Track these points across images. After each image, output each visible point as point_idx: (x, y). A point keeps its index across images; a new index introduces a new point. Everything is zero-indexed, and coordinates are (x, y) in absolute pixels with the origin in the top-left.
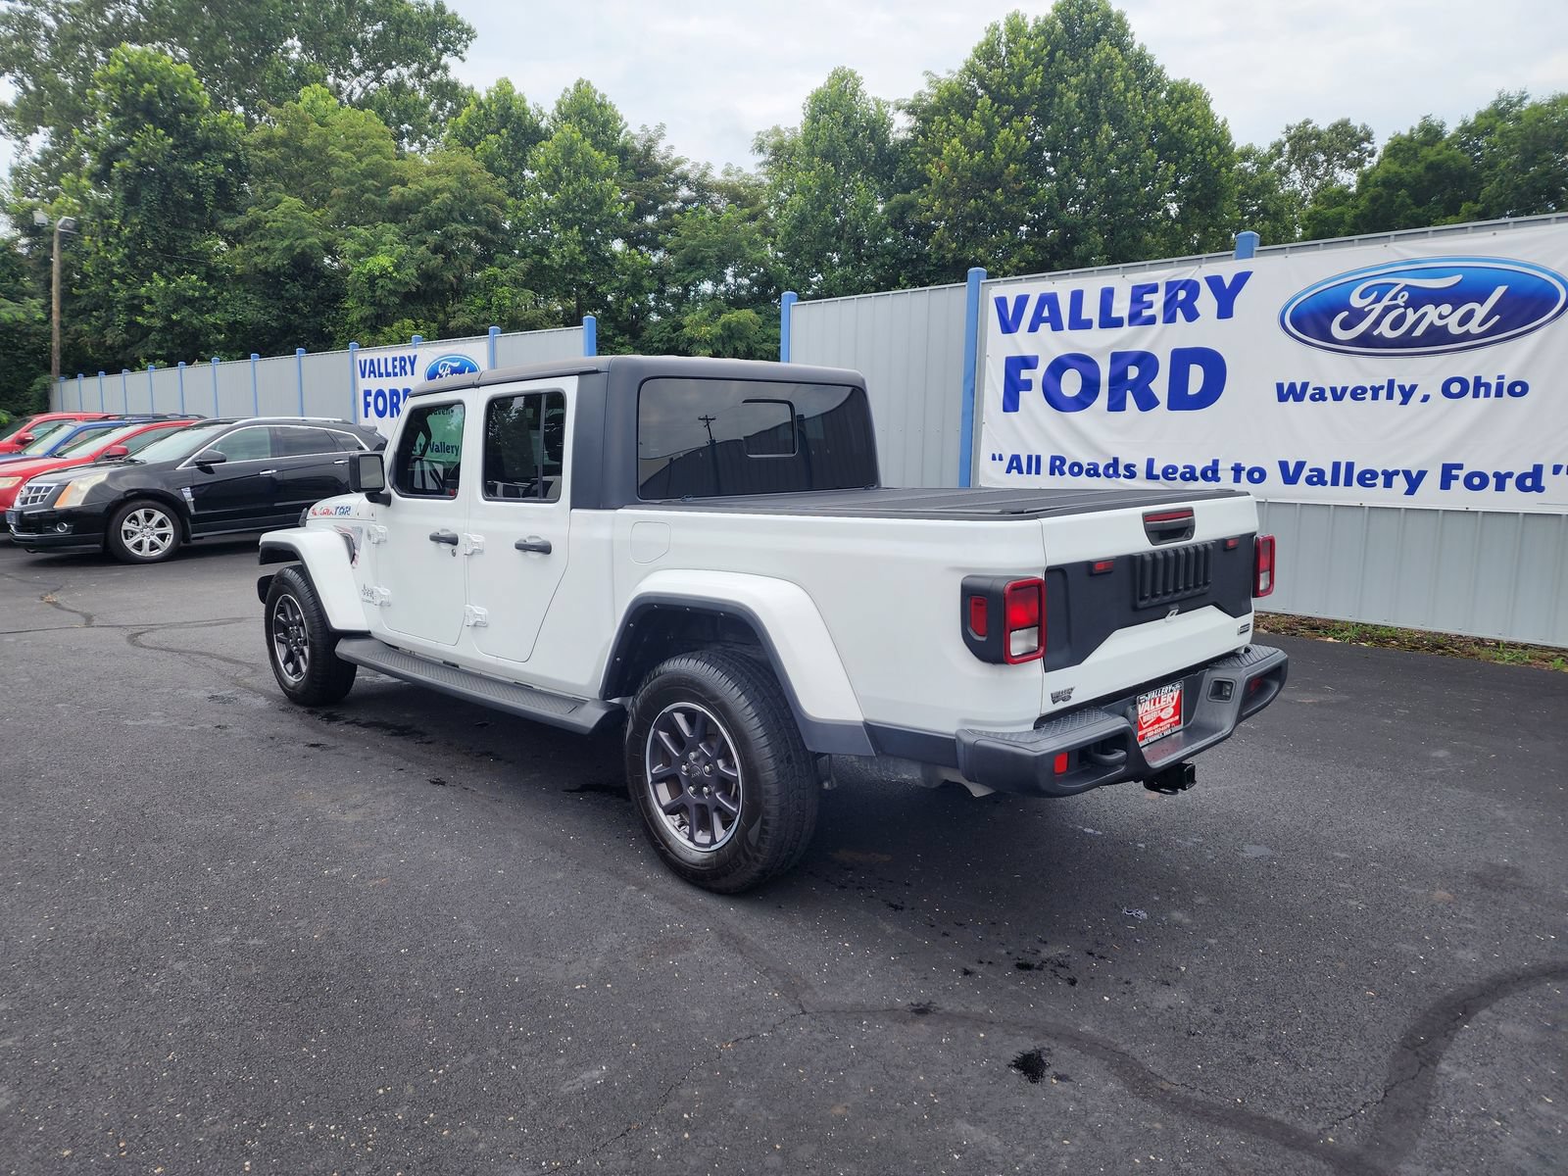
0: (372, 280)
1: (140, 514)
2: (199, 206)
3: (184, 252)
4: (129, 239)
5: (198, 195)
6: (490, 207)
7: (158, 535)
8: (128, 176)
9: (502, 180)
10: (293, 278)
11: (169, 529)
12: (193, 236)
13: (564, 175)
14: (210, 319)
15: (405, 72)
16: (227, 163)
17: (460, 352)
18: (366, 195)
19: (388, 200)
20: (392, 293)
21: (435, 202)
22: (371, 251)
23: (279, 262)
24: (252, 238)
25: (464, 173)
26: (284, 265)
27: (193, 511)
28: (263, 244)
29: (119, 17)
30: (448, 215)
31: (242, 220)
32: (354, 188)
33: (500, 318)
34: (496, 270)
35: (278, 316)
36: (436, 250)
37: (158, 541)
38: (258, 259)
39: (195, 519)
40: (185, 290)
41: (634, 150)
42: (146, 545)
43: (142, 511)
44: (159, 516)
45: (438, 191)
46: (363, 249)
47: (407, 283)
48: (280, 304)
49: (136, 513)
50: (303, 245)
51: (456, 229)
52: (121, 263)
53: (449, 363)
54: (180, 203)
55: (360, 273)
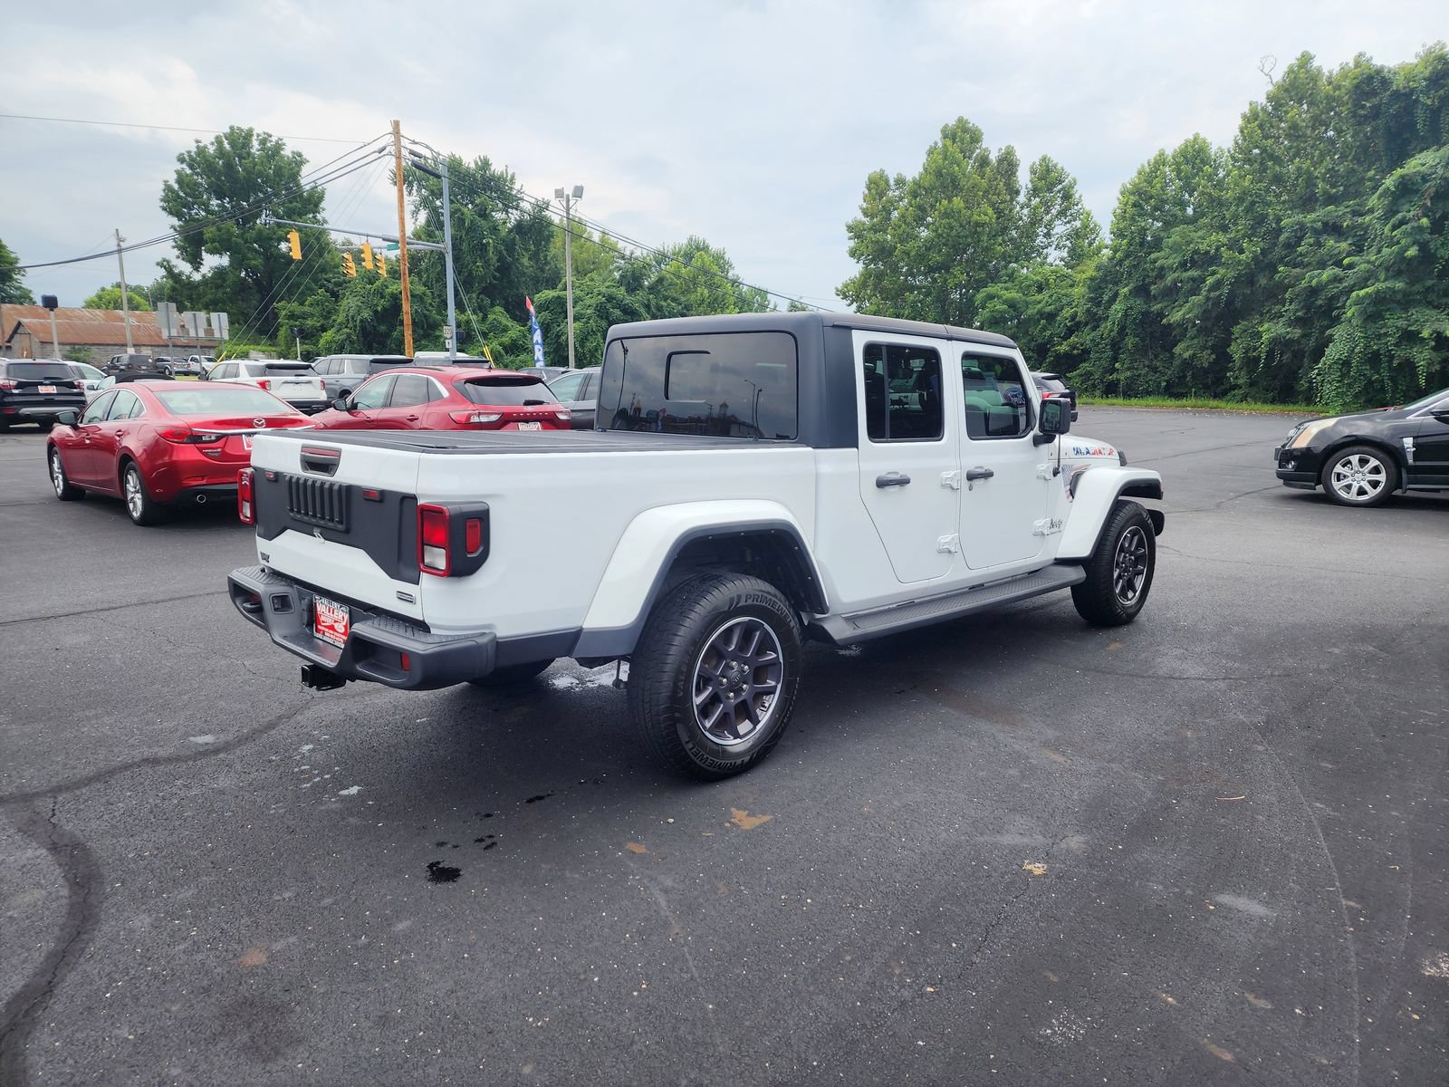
1: (1355, 459)
7: (1369, 482)
11: (1382, 477)
27: (1411, 461)
37: (1368, 487)
39: (1411, 470)
42: (1355, 489)
43: (1357, 457)
44: (1374, 462)
49: (1351, 458)
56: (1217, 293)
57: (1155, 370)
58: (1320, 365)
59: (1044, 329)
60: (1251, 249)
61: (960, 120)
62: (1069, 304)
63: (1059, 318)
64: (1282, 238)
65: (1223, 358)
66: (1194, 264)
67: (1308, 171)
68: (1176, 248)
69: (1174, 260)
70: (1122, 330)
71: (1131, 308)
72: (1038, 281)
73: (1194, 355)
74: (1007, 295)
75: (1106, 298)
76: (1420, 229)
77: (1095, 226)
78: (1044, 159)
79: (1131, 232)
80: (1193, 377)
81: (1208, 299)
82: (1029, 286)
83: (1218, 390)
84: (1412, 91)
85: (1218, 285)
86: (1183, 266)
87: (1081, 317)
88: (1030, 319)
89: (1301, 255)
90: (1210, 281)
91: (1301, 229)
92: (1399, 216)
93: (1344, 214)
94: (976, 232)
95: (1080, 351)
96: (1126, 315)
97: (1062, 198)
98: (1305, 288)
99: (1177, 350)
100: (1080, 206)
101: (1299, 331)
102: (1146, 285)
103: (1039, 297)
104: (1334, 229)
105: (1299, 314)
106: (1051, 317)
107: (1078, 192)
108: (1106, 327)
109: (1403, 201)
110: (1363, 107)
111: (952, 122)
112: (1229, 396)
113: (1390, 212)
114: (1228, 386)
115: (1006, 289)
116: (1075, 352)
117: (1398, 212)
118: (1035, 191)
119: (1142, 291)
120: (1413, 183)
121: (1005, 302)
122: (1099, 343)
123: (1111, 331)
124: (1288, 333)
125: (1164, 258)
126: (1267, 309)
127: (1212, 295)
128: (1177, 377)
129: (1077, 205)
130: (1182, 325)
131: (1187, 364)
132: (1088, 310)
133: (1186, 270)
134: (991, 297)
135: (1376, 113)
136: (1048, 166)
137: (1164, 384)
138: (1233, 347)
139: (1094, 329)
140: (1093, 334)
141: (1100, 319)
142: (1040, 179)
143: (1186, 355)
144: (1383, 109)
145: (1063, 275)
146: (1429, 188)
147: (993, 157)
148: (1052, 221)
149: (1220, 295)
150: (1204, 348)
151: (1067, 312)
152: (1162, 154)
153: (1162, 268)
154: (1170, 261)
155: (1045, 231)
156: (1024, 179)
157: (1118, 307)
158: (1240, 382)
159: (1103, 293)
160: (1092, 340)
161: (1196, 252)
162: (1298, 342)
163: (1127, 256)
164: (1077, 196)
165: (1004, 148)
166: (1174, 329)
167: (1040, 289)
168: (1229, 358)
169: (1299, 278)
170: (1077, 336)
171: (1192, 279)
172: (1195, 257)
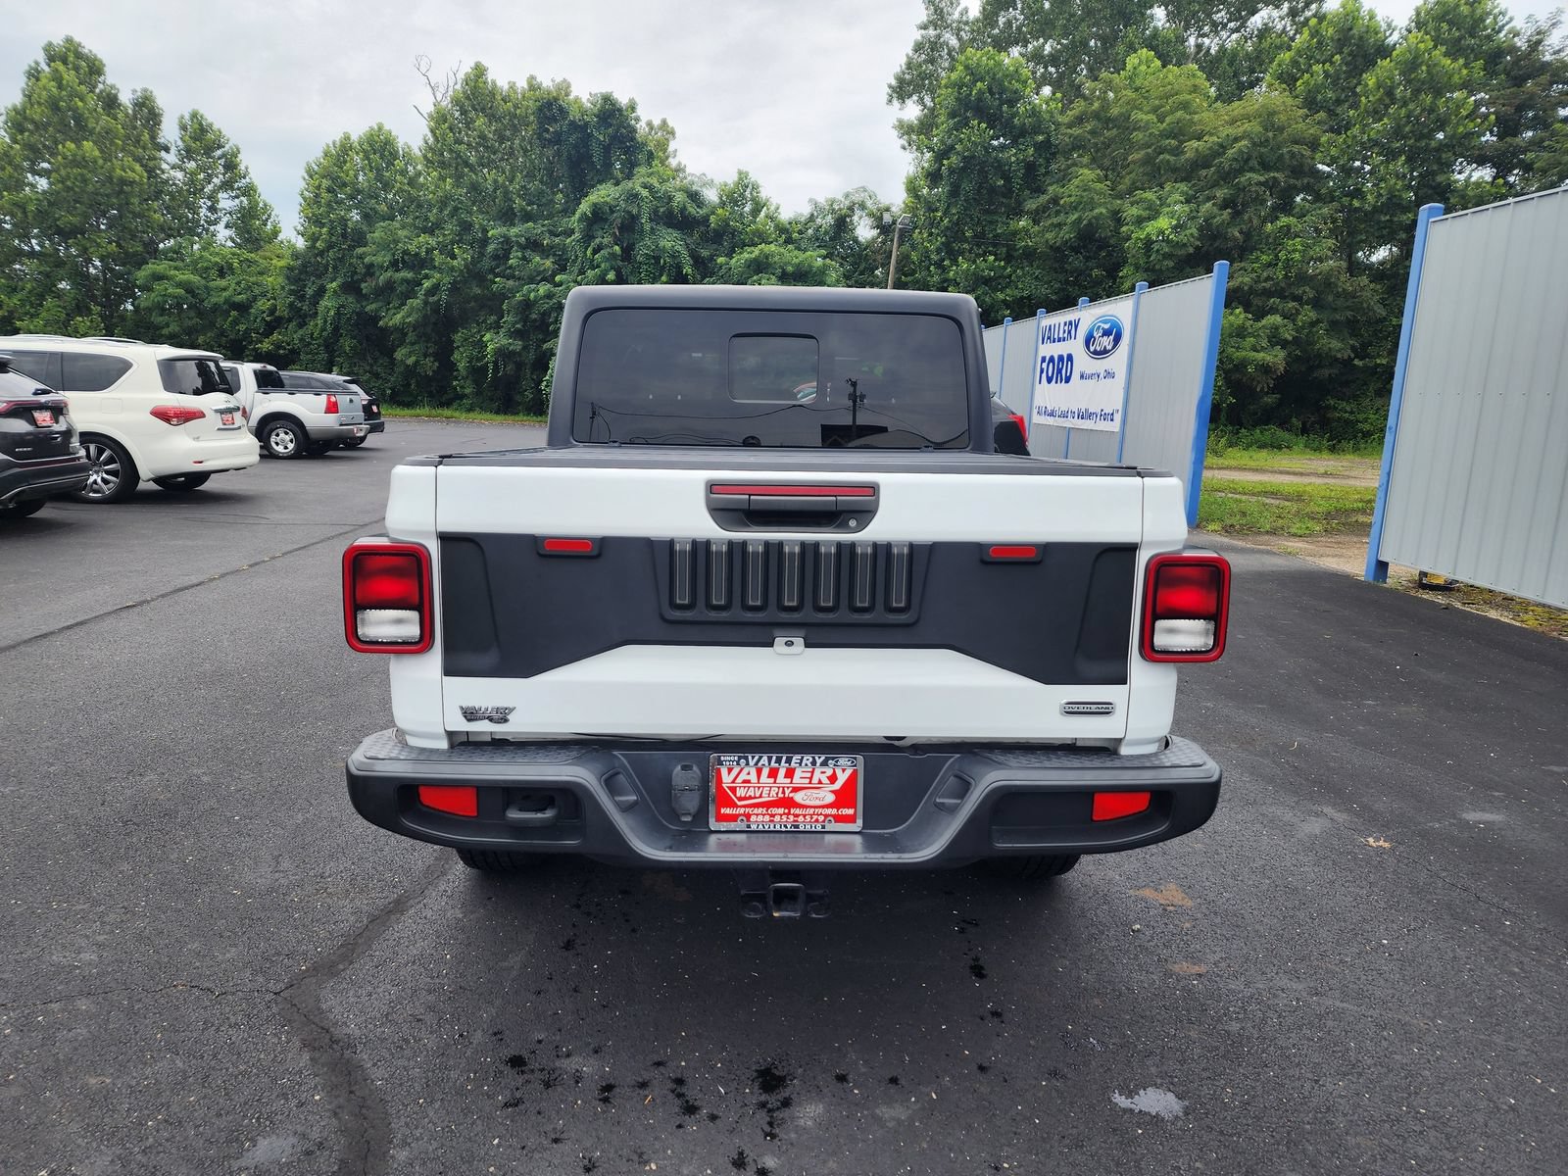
0: (1148, 243)
2: (1008, 192)
3: (991, 235)
4: (947, 228)
5: (1007, 178)
6: (1296, 148)
8: (953, 171)
9: (1322, 115)
10: (1076, 250)
12: (1000, 219)
13: (1398, 96)
14: (1000, 296)
15: (1276, 13)
16: (1038, 147)
17: (1110, 313)
18: (1161, 157)
19: (1183, 158)
20: (1166, 256)
21: (1230, 153)
22: (1154, 214)
23: (1067, 236)
24: (1049, 215)
25: (1272, 114)
26: (1071, 239)
28: (1055, 220)
29: (1009, 23)
30: (1244, 163)
31: (1043, 199)
32: (1149, 150)
33: (1286, 274)
34: (1292, 220)
35: (1060, 289)
36: (1224, 205)
38: (1049, 236)
40: (983, 270)
41: (1513, 49)
45: (1236, 140)
46: (1145, 214)
47: (1185, 245)
48: (1062, 277)
50: (1090, 217)
51: (1250, 178)
52: (938, 251)
53: (1103, 325)
54: (993, 190)
55: (1138, 239)
56: (435, 298)
57: (377, 376)
58: (547, 378)
59: (236, 322)
60: (463, 256)
61: (69, 40)
62: (263, 295)
63: (252, 311)
64: (491, 248)
65: (447, 366)
66: (407, 266)
67: (503, 186)
68: (384, 246)
69: (383, 258)
70: (336, 329)
71: (343, 306)
72: (217, 263)
73: (417, 362)
74: (181, 277)
75: (310, 292)
76: (613, 255)
77: (265, 205)
78: (194, 115)
79: (330, 221)
80: (418, 385)
81: (426, 303)
82: (207, 268)
83: (443, 400)
84: (587, 124)
85: (434, 290)
86: (394, 265)
87: (283, 311)
88: (216, 308)
89: (510, 267)
90: (427, 284)
91: (507, 243)
92: (597, 241)
93: (542, 232)
94: (121, 191)
95: (287, 352)
96: (338, 314)
97: (224, 167)
98: (521, 301)
99: (399, 354)
100: (248, 180)
101: (520, 343)
102: (356, 282)
103: (223, 283)
104: (534, 245)
105: (518, 326)
106: (243, 308)
107: (244, 161)
108: (315, 325)
109: (596, 227)
110: (547, 131)
111: (58, 40)
112: (455, 405)
113: (588, 237)
114: (452, 396)
115: (176, 268)
116: (282, 352)
117: (594, 238)
118: (188, 153)
119: (351, 288)
120: (602, 213)
121: (179, 285)
122: (309, 344)
123: (323, 330)
124: (510, 344)
125: (372, 254)
126: (482, 318)
127: (431, 299)
128: (402, 386)
129: (244, 178)
130: (401, 331)
131: (411, 372)
132: (291, 305)
133: (397, 271)
134: (158, 277)
135: (557, 139)
136: (201, 124)
137: (389, 392)
138: (456, 356)
139: (301, 326)
140: (301, 332)
141: (305, 316)
142: (195, 139)
143: (410, 361)
144: (564, 137)
145: (247, 260)
146: (616, 217)
147: (126, 98)
148: (215, 192)
149: (440, 300)
150: (425, 356)
151: (263, 305)
152: (347, 138)
153: (372, 265)
154: (380, 259)
155: (209, 204)
156: (170, 132)
157: (326, 303)
158: (467, 391)
159: (305, 286)
160: (301, 340)
161: (406, 252)
162: (519, 354)
163: (330, 246)
164: (242, 167)
165: (139, 90)
166: (392, 333)
167: (222, 274)
168: (452, 366)
169: (513, 291)
170: (280, 334)
171: (405, 281)
172: (406, 257)
